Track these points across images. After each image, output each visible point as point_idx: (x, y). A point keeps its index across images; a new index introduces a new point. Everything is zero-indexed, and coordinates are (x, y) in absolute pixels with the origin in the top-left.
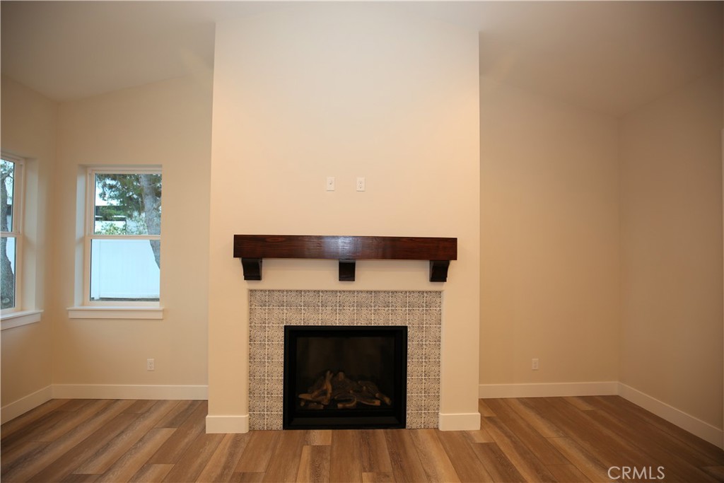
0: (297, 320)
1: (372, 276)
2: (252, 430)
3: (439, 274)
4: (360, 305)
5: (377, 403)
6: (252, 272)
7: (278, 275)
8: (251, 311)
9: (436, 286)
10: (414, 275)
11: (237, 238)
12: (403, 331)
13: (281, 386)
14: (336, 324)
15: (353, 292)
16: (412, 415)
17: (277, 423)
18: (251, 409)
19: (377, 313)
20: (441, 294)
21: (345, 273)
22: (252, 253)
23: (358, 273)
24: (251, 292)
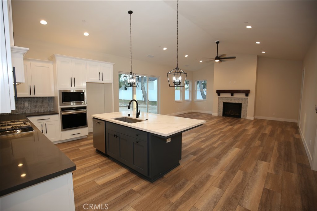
0: (225, 101)
1: (236, 96)
2: (218, 116)
3: (247, 95)
4: (234, 100)
5: (237, 115)
6: (219, 95)
7: (223, 95)
8: (219, 100)
9: (247, 97)
10: (243, 96)
11: (217, 90)
12: (241, 104)
13: (222, 110)
14: (231, 102)
15: (233, 98)
16: (242, 117)
17: (222, 115)
18: (218, 113)
19: (237, 101)
20: (248, 98)
21: (232, 95)
22: (219, 92)
23: (234, 95)
24: (219, 97)
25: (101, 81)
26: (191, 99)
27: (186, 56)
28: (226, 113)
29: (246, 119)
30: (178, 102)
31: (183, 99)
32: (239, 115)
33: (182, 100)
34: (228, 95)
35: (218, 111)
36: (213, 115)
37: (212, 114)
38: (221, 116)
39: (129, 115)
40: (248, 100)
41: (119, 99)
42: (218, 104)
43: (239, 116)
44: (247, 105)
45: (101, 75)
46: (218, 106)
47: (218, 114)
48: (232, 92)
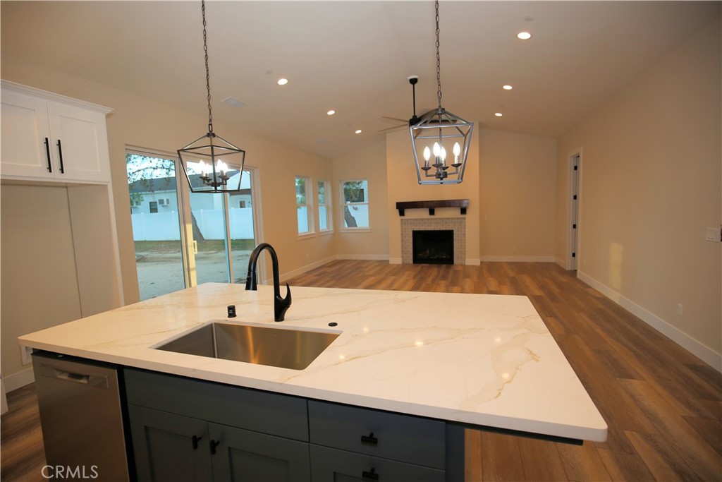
0: (417, 229)
1: (441, 213)
2: (403, 263)
3: (464, 211)
4: (437, 223)
5: (444, 257)
6: (402, 213)
7: (410, 214)
8: (402, 226)
9: (463, 216)
10: (454, 213)
11: (397, 203)
12: (451, 232)
13: (412, 250)
14: (429, 229)
15: (434, 219)
16: (456, 261)
17: (411, 261)
18: (403, 257)
19: (443, 226)
20: (465, 218)
21: (432, 212)
22: (402, 207)
23: (435, 212)
24: (402, 220)
25: (56, 176)
26: (331, 229)
27: (331, 113)
28: (420, 255)
29: (465, 265)
30: (306, 238)
31: (315, 230)
32: (448, 256)
33: (313, 232)
34: (424, 213)
35: (403, 251)
36: (391, 262)
37: (388, 261)
38: (409, 264)
39: (232, 311)
40: (467, 223)
41: (136, 239)
42: (402, 235)
43: (450, 261)
44: (465, 234)
45: (53, 152)
46: (402, 240)
47: (403, 259)
48: (432, 207)
